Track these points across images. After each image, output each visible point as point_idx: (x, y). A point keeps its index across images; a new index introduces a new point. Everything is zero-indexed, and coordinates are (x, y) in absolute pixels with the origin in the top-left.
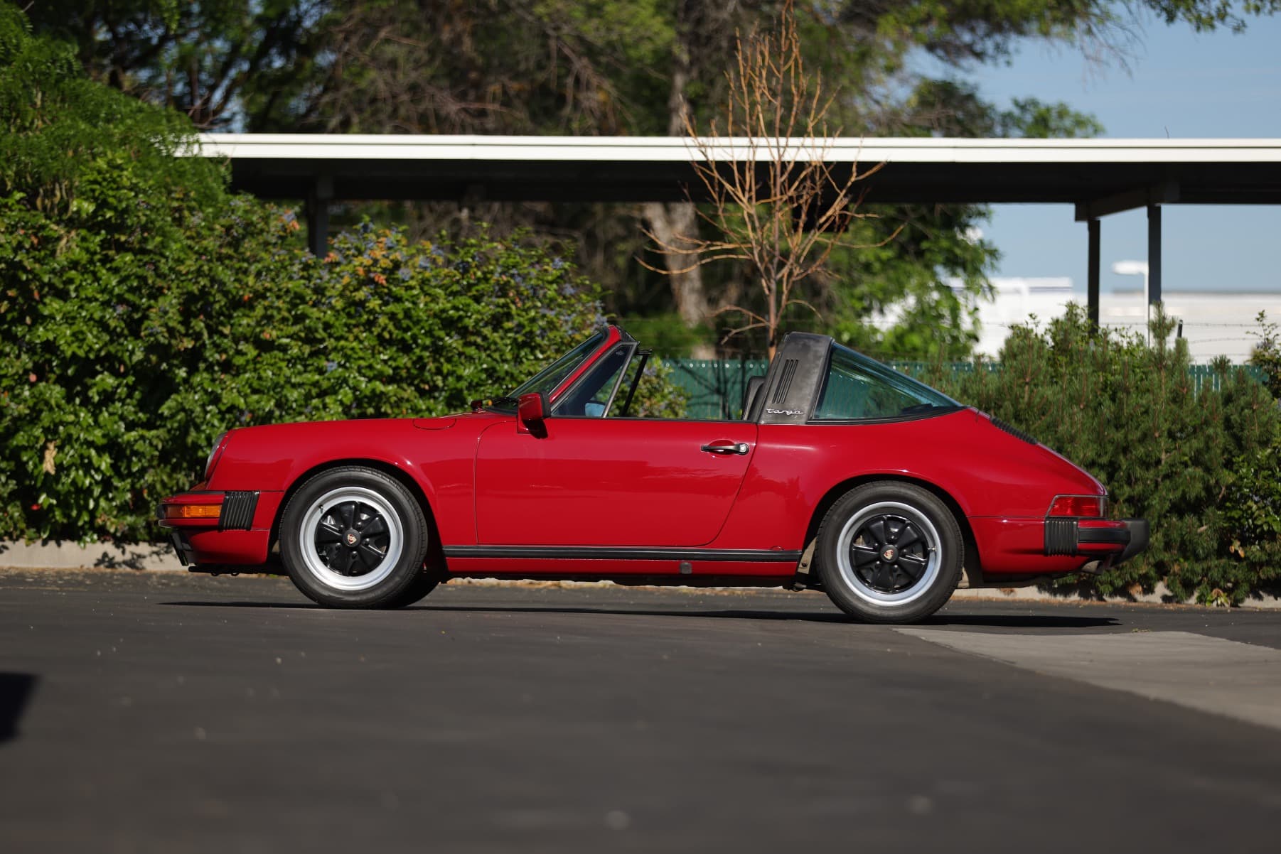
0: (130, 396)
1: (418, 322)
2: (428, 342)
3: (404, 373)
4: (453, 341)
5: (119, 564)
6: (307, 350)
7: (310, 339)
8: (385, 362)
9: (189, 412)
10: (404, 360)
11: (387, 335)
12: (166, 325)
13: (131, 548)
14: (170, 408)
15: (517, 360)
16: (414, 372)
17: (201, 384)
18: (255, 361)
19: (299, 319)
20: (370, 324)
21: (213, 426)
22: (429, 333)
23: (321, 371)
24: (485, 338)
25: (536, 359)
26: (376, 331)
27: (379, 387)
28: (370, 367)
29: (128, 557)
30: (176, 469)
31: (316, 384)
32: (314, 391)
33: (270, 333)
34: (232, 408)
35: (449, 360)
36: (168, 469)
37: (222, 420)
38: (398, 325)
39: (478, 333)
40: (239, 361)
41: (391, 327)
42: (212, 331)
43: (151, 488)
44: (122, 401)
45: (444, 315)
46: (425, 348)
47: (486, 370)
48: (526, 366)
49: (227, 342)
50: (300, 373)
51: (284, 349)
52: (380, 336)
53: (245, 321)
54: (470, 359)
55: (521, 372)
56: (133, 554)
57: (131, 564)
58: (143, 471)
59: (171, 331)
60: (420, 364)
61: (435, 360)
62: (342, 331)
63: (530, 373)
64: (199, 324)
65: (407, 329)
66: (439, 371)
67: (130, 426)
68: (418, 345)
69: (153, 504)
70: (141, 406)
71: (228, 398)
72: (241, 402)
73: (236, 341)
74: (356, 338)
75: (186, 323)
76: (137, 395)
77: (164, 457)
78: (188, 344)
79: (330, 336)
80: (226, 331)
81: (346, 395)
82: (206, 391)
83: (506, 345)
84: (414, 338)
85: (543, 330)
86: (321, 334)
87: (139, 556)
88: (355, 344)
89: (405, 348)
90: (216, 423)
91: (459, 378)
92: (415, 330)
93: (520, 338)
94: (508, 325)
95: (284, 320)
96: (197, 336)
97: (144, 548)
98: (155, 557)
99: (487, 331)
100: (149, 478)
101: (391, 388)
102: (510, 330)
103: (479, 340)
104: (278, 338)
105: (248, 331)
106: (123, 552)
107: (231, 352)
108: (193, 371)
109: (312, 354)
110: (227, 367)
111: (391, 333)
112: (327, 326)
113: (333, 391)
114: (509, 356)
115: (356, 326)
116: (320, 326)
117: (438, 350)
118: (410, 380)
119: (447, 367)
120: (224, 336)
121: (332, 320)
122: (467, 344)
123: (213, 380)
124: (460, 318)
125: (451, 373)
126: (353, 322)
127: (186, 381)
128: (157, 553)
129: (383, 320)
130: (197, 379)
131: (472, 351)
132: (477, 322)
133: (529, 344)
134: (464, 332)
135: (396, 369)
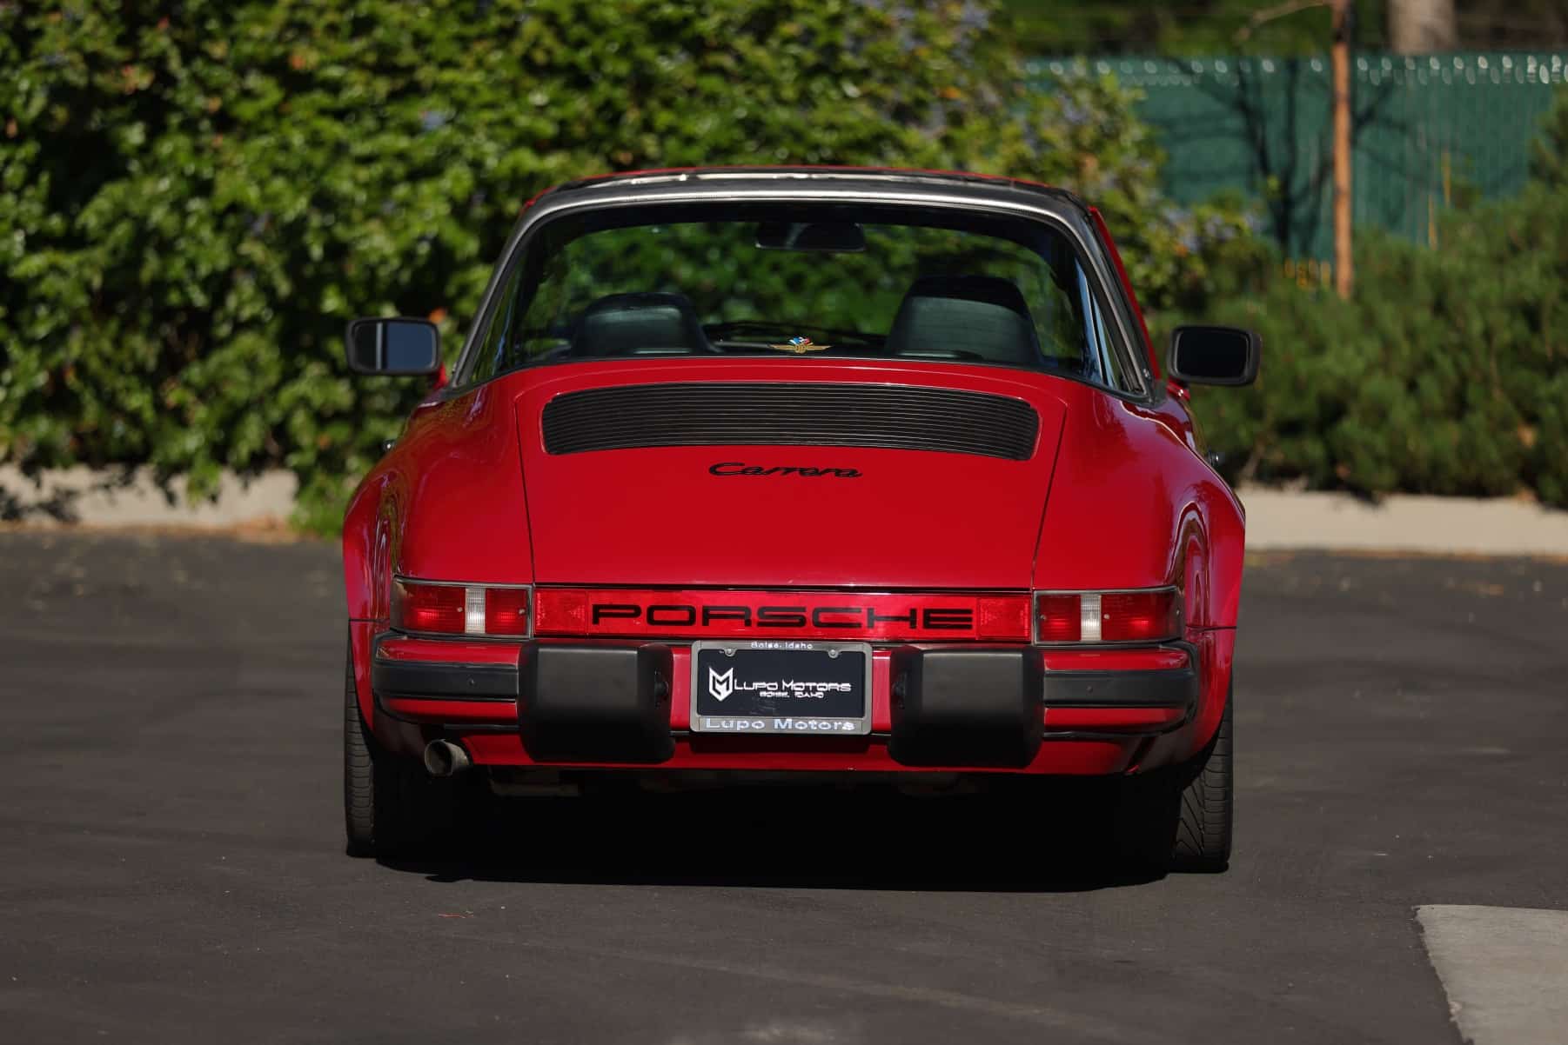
0: (31, 179)
1: (600, 29)
2: (623, 68)
3: (578, 131)
4: (672, 65)
5: (31, 509)
6: (382, 86)
7: (385, 65)
8: (541, 110)
9: (140, 222)
10: (580, 104)
11: (540, 57)
12: (77, 48)
13: (54, 479)
14: (100, 214)
15: (806, 100)
16: (600, 128)
17: (172, 157)
18: (278, 112)
19: (363, 26)
20: (507, 35)
21: (200, 243)
22: (626, 51)
23: (412, 130)
24: (740, 59)
25: (846, 97)
26: (519, 47)
27: (527, 160)
28: (507, 122)
29: (46, 494)
30: (129, 324)
31: (401, 156)
32: (400, 170)
33: (305, 57)
34: (234, 208)
35: (668, 104)
36: (113, 326)
37: (219, 228)
38: (561, 34)
39: (725, 48)
40: (247, 110)
41: (549, 40)
42: (189, 54)
43: (80, 367)
44: (19, 193)
45: (654, 16)
46: (617, 81)
47: (741, 122)
48: (822, 113)
49: (219, 75)
50: (369, 135)
51: (334, 87)
52: (527, 62)
53: (257, 31)
54: (712, 99)
55: (812, 125)
56: (57, 490)
57: (56, 507)
58: (59, 335)
59: (95, 62)
60: (611, 114)
61: (641, 105)
62: (450, 51)
63: (831, 127)
64: (158, 40)
65: (580, 44)
66: (647, 126)
67: (35, 243)
68: (605, 77)
69: (88, 397)
70: (54, 204)
71: (228, 187)
72: (253, 193)
73: (241, 70)
74: (480, 63)
75: (128, 40)
76: (44, 179)
77: (105, 303)
78: (138, 79)
79: (428, 59)
80: (218, 50)
81: (457, 179)
82: (182, 174)
83: (783, 69)
84: (596, 62)
85: (858, 39)
86: (408, 56)
87: (70, 494)
88: (477, 77)
89: (579, 80)
90: (206, 232)
91: (690, 141)
92: (597, 45)
93: (810, 57)
94: (789, 29)
95: (332, 29)
96: (158, 65)
97: (79, 477)
98: (100, 496)
99: (743, 43)
100: (75, 346)
101: (553, 162)
102: (787, 41)
103: (727, 61)
104: (323, 64)
105: (261, 51)
106: (39, 485)
107: (232, 93)
108: (156, 130)
109: (394, 96)
110: (224, 122)
111: (549, 52)
112: (420, 41)
113: (431, 171)
114: (789, 93)
115: (481, 37)
116: (406, 39)
117: (644, 84)
118: (592, 143)
119: (664, 118)
120: (211, 61)
121: (428, 28)
122: (705, 70)
123: (198, 151)
124: (687, 21)
125: (671, 131)
126: (472, 30)
127: (144, 150)
128: (107, 487)
129: (530, 27)
130: (165, 148)
131: (712, 83)
132: (725, 24)
133: (828, 67)
134: (698, 47)
135: (562, 123)
